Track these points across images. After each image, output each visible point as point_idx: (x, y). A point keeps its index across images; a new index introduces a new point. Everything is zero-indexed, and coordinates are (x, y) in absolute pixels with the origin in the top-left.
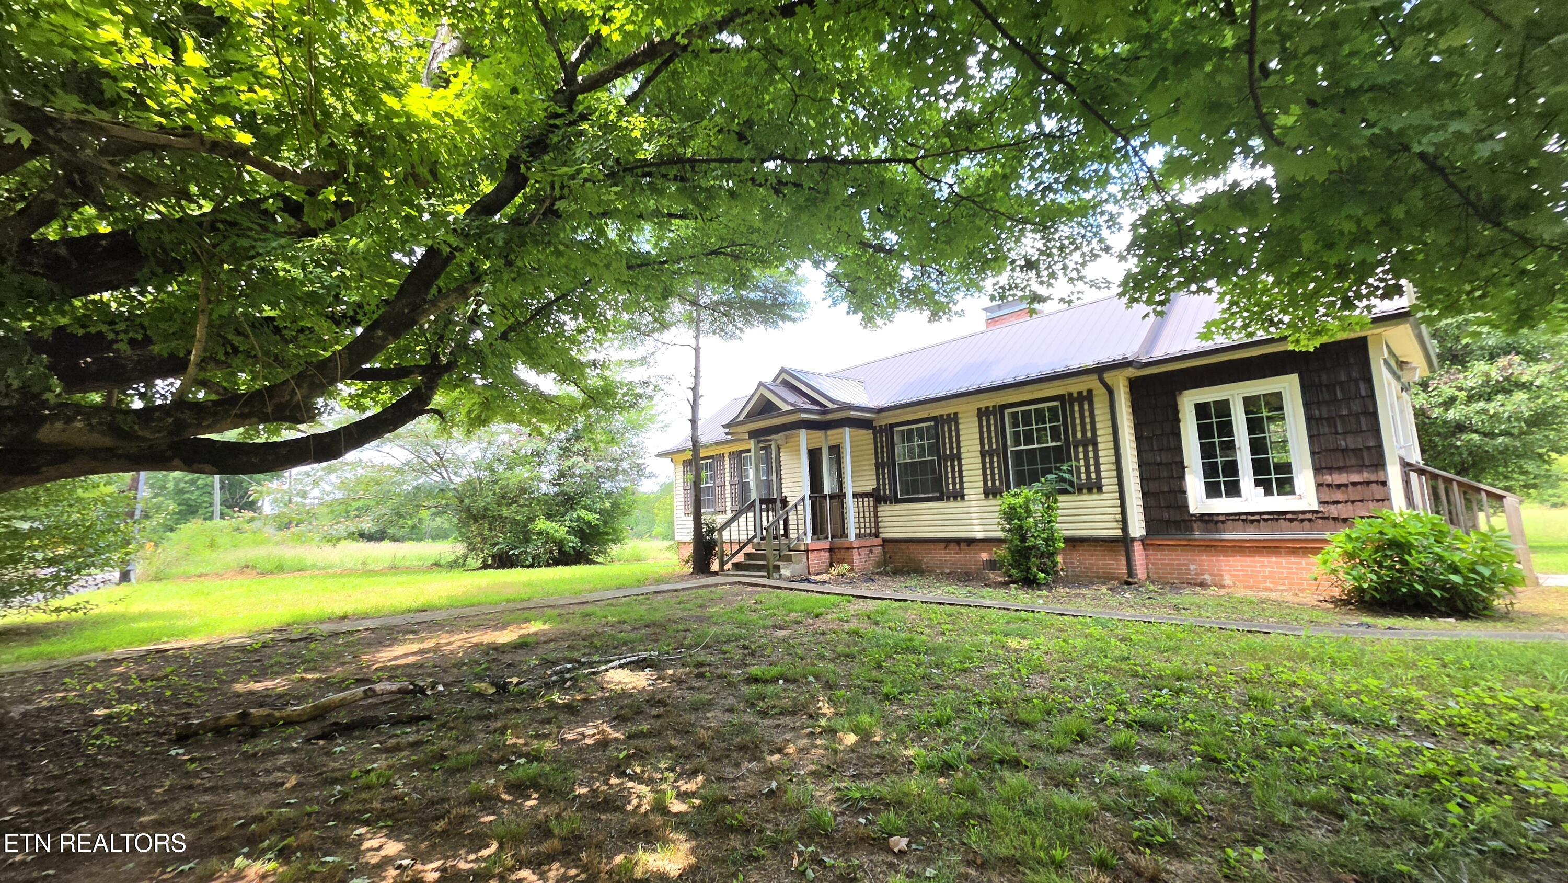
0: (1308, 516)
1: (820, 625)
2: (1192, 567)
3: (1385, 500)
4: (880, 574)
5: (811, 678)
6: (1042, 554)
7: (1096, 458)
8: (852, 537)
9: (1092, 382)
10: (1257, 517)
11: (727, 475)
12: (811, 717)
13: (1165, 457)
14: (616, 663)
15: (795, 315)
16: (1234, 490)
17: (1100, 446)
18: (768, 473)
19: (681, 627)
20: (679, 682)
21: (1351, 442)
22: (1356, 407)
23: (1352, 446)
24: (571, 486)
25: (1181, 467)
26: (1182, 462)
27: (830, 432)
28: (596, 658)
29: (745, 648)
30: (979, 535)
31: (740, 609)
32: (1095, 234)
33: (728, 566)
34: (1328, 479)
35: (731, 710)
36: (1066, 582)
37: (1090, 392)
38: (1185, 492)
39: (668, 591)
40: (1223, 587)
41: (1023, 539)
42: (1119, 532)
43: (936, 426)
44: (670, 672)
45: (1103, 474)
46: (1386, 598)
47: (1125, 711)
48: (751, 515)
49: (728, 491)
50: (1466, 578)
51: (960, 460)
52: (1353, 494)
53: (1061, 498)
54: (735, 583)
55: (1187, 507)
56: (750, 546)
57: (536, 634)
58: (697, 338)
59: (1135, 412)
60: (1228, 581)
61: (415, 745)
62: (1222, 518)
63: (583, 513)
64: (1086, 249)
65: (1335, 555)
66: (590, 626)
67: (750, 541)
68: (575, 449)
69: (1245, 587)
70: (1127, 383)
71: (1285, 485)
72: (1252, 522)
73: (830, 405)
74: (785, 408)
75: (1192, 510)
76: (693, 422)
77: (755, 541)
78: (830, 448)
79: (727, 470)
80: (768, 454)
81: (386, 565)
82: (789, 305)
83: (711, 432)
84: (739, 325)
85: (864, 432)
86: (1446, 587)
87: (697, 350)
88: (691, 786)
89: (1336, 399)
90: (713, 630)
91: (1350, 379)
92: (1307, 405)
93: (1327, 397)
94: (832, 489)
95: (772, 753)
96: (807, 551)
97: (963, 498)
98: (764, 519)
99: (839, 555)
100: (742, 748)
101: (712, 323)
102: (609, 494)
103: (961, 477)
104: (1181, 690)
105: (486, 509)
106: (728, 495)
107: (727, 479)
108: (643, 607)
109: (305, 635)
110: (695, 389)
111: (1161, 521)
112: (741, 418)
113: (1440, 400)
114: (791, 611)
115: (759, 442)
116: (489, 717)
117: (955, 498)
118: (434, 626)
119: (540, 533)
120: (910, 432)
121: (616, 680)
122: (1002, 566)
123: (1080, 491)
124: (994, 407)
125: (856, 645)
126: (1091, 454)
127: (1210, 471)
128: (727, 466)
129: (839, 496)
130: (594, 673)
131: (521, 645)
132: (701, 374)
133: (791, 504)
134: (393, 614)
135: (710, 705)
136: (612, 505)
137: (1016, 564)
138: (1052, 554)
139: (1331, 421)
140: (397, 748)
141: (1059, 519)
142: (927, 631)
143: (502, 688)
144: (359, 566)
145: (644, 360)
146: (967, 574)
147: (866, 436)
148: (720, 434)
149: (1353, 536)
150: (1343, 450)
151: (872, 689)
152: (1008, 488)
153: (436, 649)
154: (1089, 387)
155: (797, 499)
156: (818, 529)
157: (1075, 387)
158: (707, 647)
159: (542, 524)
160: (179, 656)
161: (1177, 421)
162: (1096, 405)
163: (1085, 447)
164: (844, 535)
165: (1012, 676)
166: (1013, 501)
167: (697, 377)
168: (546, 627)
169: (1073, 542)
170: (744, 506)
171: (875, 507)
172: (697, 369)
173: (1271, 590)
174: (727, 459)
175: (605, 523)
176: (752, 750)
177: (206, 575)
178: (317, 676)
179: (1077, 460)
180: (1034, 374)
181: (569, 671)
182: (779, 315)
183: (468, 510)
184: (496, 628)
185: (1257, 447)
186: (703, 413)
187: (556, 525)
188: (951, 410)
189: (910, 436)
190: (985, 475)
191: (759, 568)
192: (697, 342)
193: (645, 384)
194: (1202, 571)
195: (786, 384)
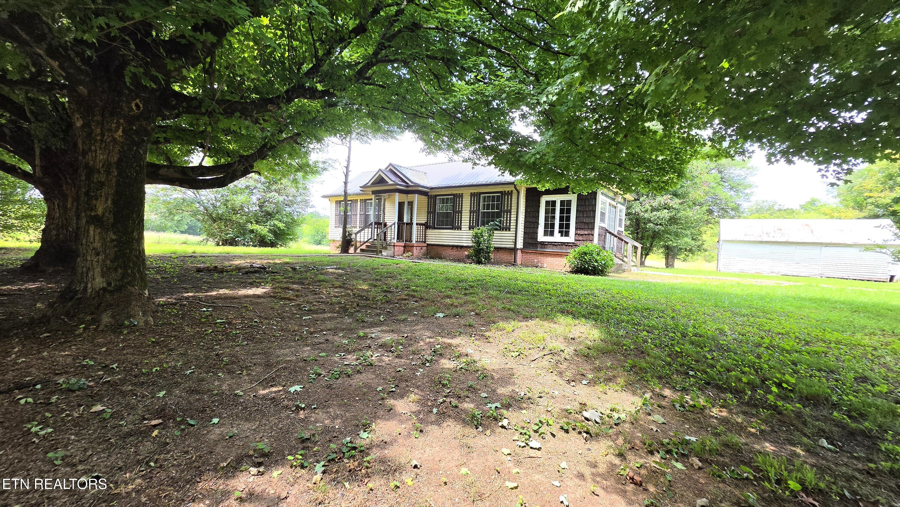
0: (571, 245)
1: (398, 266)
2: (536, 260)
3: (592, 240)
4: (424, 257)
6: (486, 252)
7: (510, 217)
8: (414, 242)
9: (513, 188)
10: (557, 244)
11: (359, 210)
13: (534, 220)
14: (329, 267)
16: (552, 234)
17: (512, 213)
18: (379, 210)
19: (346, 263)
21: (587, 220)
22: (591, 208)
23: (587, 222)
24: (270, 207)
25: (538, 223)
27: (409, 196)
28: (320, 267)
29: (372, 268)
30: (465, 245)
33: (358, 251)
34: (579, 232)
35: (372, 276)
36: (493, 264)
37: (512, 191)
38: (538, 233)
39: (334, 256)
40: (543, 267)
41: (479, 246)
42: (513, 246)
43: (454, 198)
44: (349, 270)
45: (511, 224)
46: (579, 269)
48: (370, 230)
49: (358, 217)
50: (599, 265)
51: (461, 213)
52: (584, 238)
53: (495, 232)
54: (362, 256)
55: (537, 239)
56: (368, 242)
58: (350, 142)
60: (545, 266)
62: (547, 243)
63: (276, 222)
65: (571, 256)
67: (368, 240)
69: (550, 268)
70: (525, 190)
71: (567, 234)
72: (555, 245)
73: (410, 184)
74: (390, 182)
75: (539, 240)
76: (346, 183)
77: (371, 240)
78: (409, 202)
79: (359, 208)
80: (380, 202)
83: (354, 188)
84: (370, 137)
85: (424, 197)
86: (594, 267)
87: (350, 149)
89: (586, 205)
90: (359, 264)
91: (591, 198)
92: (578, 206)
93: (583, 204)
94: (407, 220)
96: (394, 246)
97: (460, 229)
98: (376, 231)
99: (408, 249)
101: (357, 135)
102: (290, 214)
103: (461, 220)
105: (222, 215)
106: (358, 220)
107: (358, 212)
108: (327, 259)
110: (347, 168)
111: (528, 243)
112: (369, 184)
114: (387, 263)
115: (376, 196)
117: (458, 229)
119: (252, 231)
120: (447, 199)
121: (331, 271)
122: (471, 256)
123: (502, 230)
124: (477, 193)
126: (508, 216)
127: (546, 226)
128: (359, 206)
129: (410, 224)
130: (322, 269)
132: (351, 160)
133: (388, 226)
135: (364, 275)
136: (292, 220)
137: (476, 256)
138: (489, 253)
141: (493, 240)
143: (294, 269)
146: (460, 259)
147: (424, 199)
148: (358, 190)
149: (578, 251)
150: (584, 223)
152: (477, 226)
155: (390, 224)
156: (400, 237)
157: (507, 189)
158: (358, 267)
159: (256, 227)
161: (539, 207)
162: (513, 197)
163: (507, 213)
164: (411, 241)
166: (477, 231)
167: (348, 162)
168: (291, 260)
169: (497, 249)
170: (366, 225)
171: (425, 230)
172: (349, 157)
173: (554, 268)
174: (359, 203)
175: (288, 229)
179: (504, 218)
180: (493, 182)
181: (314, 268)
183: (211, 215)
185: (561, 219)
186: (350, 178)
187: (262, 227)
188: (461, 192)
189: (443, 201)
190: (470, 220)
191: (373, 251)
192: (350, 144)
193: (324, 162)
194: (538, 262)
195: (391, 171)
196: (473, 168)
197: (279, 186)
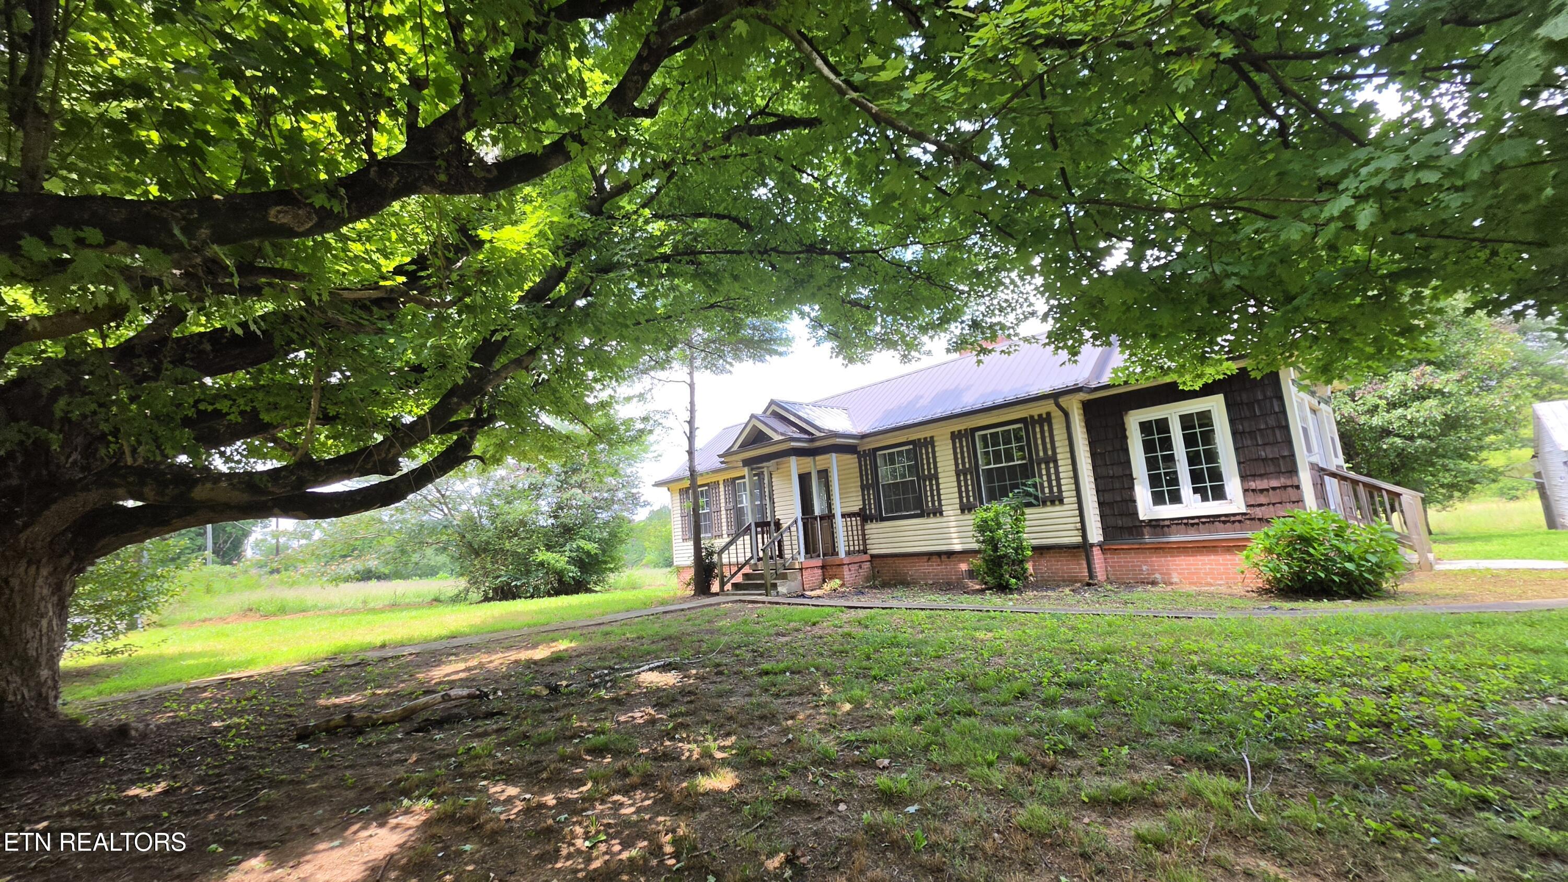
0: (1238, 518)
1: (817, 631)
2: (1144, 568)
3: (1299, 501)
4: (870, 587)
5: (812, 669)
6: (1013, 561)
7: (1057, 473)
8: (842, 554)
9: (1049, 407)
10: (1196, 521)
11: (723, 501)
12: (814, 695)
13: (1118, 471)
14: (647, 667)
15: (781, 349)
16: (1176, 498)
17: (1060, 463)
18: (762, 497)
19: (695, 638)
20: (702, 678)
21: (1269, 452)
22: (1272, 422)
23: (1271, 456)
24: (568, 517)
25: (1131, 479)
26: (1131, 475)
27: (817, 458)
28: (626, 665)
29: (754, 651)
30: (958, 548)
31: (745, 622)
32: (1026, 300)
33: (728, 587)
34: (1253, 485)
35: (750, 695)
36: (1036, 586)
37: (1048, 414)
38: (1135, 501)
39: (676, 611)
40: (1172, 584)
41: (995, 549)
42: (1079, 539)
43: (915, 449)
44: (694, 672)
45: (1064, 488)
46: (1297, 585)
47: (1059, 677)
48: (747, 538)
49: (724, 516)
50: (1359, 565)
51: (937, 479)
52: (1273, 497)
53: (1027, 511)
54: (736, 601)
55: (1137, 514)
56: (747, 567)
57: (566, 650)
58: (691, 374)
59: (1089, 431)
60: (1175, 579)
61: (499, 731)
62: (1167, 523)
63: (582, 543)
64: (1019, 311)
65: (1258, 551)
66: (614, 641)
67: (747, 562)
68: (573, 482)
69: (1190, 583)
70: (1080, 406)
71: (1219, 494)
72: (1193, 525)
73: (818, 434)
74: (777, 437)
75: (1142, 517)
76: (691, 453)
77: (752, 562)
78: (819, 472)
79: (722, 497)
80: (761, 480)
81: (387, 603)
82: (775, 340)
83: (707, 462)
84: (729, 360)
85: (849, 456)
86: (1345, 573)
87: (692, 386)
88: (728, 743)
89: (1255, 415)
90: (724, 640)
91: (1265, 398)
92: (1232, 421)
93: (1248, 414)
94: (822, 510)
95: (786, 719)
96: (801, 569)
97: (941, 514)
98: (760, 541)
99: (831, 572)
100: (762, 717)
101: (704, 359)
102: (606, 523)
103: (939, 495)
104: (1106, 660)
105: (488, 543)
106: (724, 520)
107: (723, 505)
108: (656, 625)
109: (357, 661)
110: (691, 422)
111: (1115, 527)
112: (735, 448)
113: (1366, 408)
114: (790, 621)
115: (752, 469)
116: (550, 710)
117: (935, 515)
118: (471, 649)
119: (542, 564)
120: (900, 453)
121: (649, 680)
122: (979, 574)
123: (1044, 504)
124: (966, 430)
125: (848, 643)
126: (1052, 471)
127: (1154, 481)
128: (722, 493)
129: (829, 517)
130: (628, 676)
131: (556, 659)
132: (696, 408)
133: (785, 526)
134: (427, 641)
135: (731, 693)
136: (610, 534)
137: (991, 572)
138: (1022, 562)
139: (1252, 434)
140: (486, 734)
141: (1026, 530)
142: (910, 630)
143: (554, 690)
144: (360, 605)
145: (641, 397)
146: (949, 584)
147: (851, 460)
148: (716, 463)
149: (1270, 533)
150: (1263, 460)
151: (863, 674)
152: (982, 503)
153: (481, 666)
154: (1048, 410)
155: (788, 523)
156: (810, 549)
157: (1036, 410)
158: (720, 652)
159: (542, 555)
160: (251, 682)
161: (1125, 438)
162: (1055, 426)
163: (1047, 463)
164: (835, 553)
165: (976, 659)
166: (985, 515)
167: (692, 411)
168: (573, 645)
169: (1040, 550)
170: (740, 530)
171: (863, 526)
172: (692, 403)
173: (1212, 585)
174: (721, 486)
175: (604, 551)
176: (770, 718)
177: (211, 619)
178: (386, 691)
179: (1041, 476)
180: (999, 401)
181: (606, 675)
182: (766, 350)
183: (470, 545)
184: (527, 648)
185: (1193, 459)
186: (699, 444)
187: (556, 556)
188: (928, 434)
189: (891, 459)
190: (960, 492)
191: (758, 587)
192: (692, 378)
193: (645, 419)
194: (1153, 571)
195: (776, 415)
196: (979, 362)
197: (583, 476)
